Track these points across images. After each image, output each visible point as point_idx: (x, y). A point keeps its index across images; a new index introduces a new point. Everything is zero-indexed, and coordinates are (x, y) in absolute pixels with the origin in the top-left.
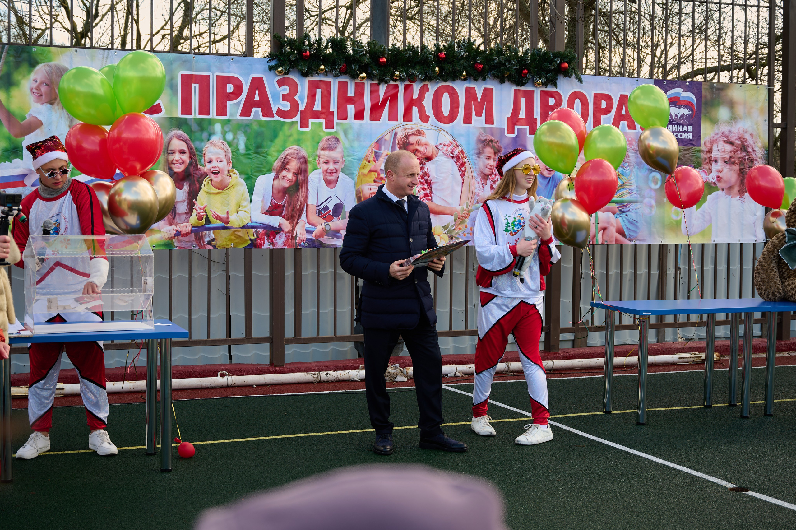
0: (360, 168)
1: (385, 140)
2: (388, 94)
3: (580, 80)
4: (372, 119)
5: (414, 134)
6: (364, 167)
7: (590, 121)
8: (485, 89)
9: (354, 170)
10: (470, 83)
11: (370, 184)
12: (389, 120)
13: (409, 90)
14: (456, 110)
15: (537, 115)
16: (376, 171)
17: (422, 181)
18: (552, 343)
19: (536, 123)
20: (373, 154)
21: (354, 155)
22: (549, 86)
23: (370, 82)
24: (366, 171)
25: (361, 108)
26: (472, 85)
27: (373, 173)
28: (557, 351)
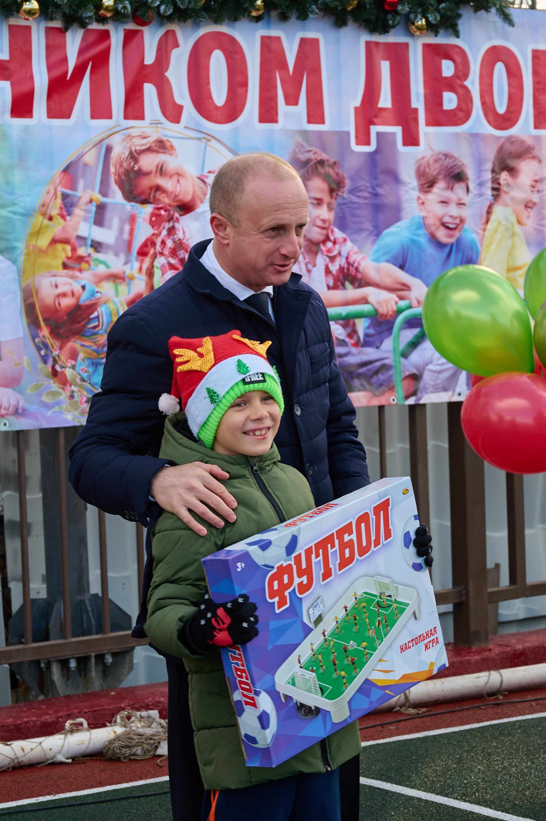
0: (31, 235)
1: (86, 165)
2: (88, 55)
3: (507, 18)
4: (52, 114)
5: (149, 150)
6: (38, 233)
7: (527, 114)
8: (303, 41)
9: (17, 240)
10: (268, 26)
11: (54, 272)
12: (93, 116)
13: (134, 44)
14: (240, 91)
15: (418, 101)
16: (66, 241)
17: (173, 261)
18: (473, 627)
19: (416, 120)
20: (59, 201)
21: (14, 204)
22: (441, 32)
23: (43, 25)
24: (44, 242)
25: (24, 88)
26: (274, 33)
27: (59, 247)
28: (483, 645)
